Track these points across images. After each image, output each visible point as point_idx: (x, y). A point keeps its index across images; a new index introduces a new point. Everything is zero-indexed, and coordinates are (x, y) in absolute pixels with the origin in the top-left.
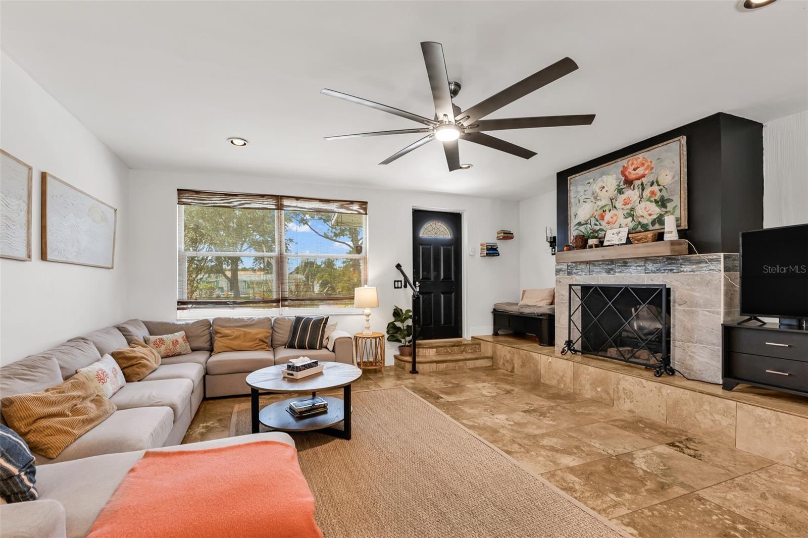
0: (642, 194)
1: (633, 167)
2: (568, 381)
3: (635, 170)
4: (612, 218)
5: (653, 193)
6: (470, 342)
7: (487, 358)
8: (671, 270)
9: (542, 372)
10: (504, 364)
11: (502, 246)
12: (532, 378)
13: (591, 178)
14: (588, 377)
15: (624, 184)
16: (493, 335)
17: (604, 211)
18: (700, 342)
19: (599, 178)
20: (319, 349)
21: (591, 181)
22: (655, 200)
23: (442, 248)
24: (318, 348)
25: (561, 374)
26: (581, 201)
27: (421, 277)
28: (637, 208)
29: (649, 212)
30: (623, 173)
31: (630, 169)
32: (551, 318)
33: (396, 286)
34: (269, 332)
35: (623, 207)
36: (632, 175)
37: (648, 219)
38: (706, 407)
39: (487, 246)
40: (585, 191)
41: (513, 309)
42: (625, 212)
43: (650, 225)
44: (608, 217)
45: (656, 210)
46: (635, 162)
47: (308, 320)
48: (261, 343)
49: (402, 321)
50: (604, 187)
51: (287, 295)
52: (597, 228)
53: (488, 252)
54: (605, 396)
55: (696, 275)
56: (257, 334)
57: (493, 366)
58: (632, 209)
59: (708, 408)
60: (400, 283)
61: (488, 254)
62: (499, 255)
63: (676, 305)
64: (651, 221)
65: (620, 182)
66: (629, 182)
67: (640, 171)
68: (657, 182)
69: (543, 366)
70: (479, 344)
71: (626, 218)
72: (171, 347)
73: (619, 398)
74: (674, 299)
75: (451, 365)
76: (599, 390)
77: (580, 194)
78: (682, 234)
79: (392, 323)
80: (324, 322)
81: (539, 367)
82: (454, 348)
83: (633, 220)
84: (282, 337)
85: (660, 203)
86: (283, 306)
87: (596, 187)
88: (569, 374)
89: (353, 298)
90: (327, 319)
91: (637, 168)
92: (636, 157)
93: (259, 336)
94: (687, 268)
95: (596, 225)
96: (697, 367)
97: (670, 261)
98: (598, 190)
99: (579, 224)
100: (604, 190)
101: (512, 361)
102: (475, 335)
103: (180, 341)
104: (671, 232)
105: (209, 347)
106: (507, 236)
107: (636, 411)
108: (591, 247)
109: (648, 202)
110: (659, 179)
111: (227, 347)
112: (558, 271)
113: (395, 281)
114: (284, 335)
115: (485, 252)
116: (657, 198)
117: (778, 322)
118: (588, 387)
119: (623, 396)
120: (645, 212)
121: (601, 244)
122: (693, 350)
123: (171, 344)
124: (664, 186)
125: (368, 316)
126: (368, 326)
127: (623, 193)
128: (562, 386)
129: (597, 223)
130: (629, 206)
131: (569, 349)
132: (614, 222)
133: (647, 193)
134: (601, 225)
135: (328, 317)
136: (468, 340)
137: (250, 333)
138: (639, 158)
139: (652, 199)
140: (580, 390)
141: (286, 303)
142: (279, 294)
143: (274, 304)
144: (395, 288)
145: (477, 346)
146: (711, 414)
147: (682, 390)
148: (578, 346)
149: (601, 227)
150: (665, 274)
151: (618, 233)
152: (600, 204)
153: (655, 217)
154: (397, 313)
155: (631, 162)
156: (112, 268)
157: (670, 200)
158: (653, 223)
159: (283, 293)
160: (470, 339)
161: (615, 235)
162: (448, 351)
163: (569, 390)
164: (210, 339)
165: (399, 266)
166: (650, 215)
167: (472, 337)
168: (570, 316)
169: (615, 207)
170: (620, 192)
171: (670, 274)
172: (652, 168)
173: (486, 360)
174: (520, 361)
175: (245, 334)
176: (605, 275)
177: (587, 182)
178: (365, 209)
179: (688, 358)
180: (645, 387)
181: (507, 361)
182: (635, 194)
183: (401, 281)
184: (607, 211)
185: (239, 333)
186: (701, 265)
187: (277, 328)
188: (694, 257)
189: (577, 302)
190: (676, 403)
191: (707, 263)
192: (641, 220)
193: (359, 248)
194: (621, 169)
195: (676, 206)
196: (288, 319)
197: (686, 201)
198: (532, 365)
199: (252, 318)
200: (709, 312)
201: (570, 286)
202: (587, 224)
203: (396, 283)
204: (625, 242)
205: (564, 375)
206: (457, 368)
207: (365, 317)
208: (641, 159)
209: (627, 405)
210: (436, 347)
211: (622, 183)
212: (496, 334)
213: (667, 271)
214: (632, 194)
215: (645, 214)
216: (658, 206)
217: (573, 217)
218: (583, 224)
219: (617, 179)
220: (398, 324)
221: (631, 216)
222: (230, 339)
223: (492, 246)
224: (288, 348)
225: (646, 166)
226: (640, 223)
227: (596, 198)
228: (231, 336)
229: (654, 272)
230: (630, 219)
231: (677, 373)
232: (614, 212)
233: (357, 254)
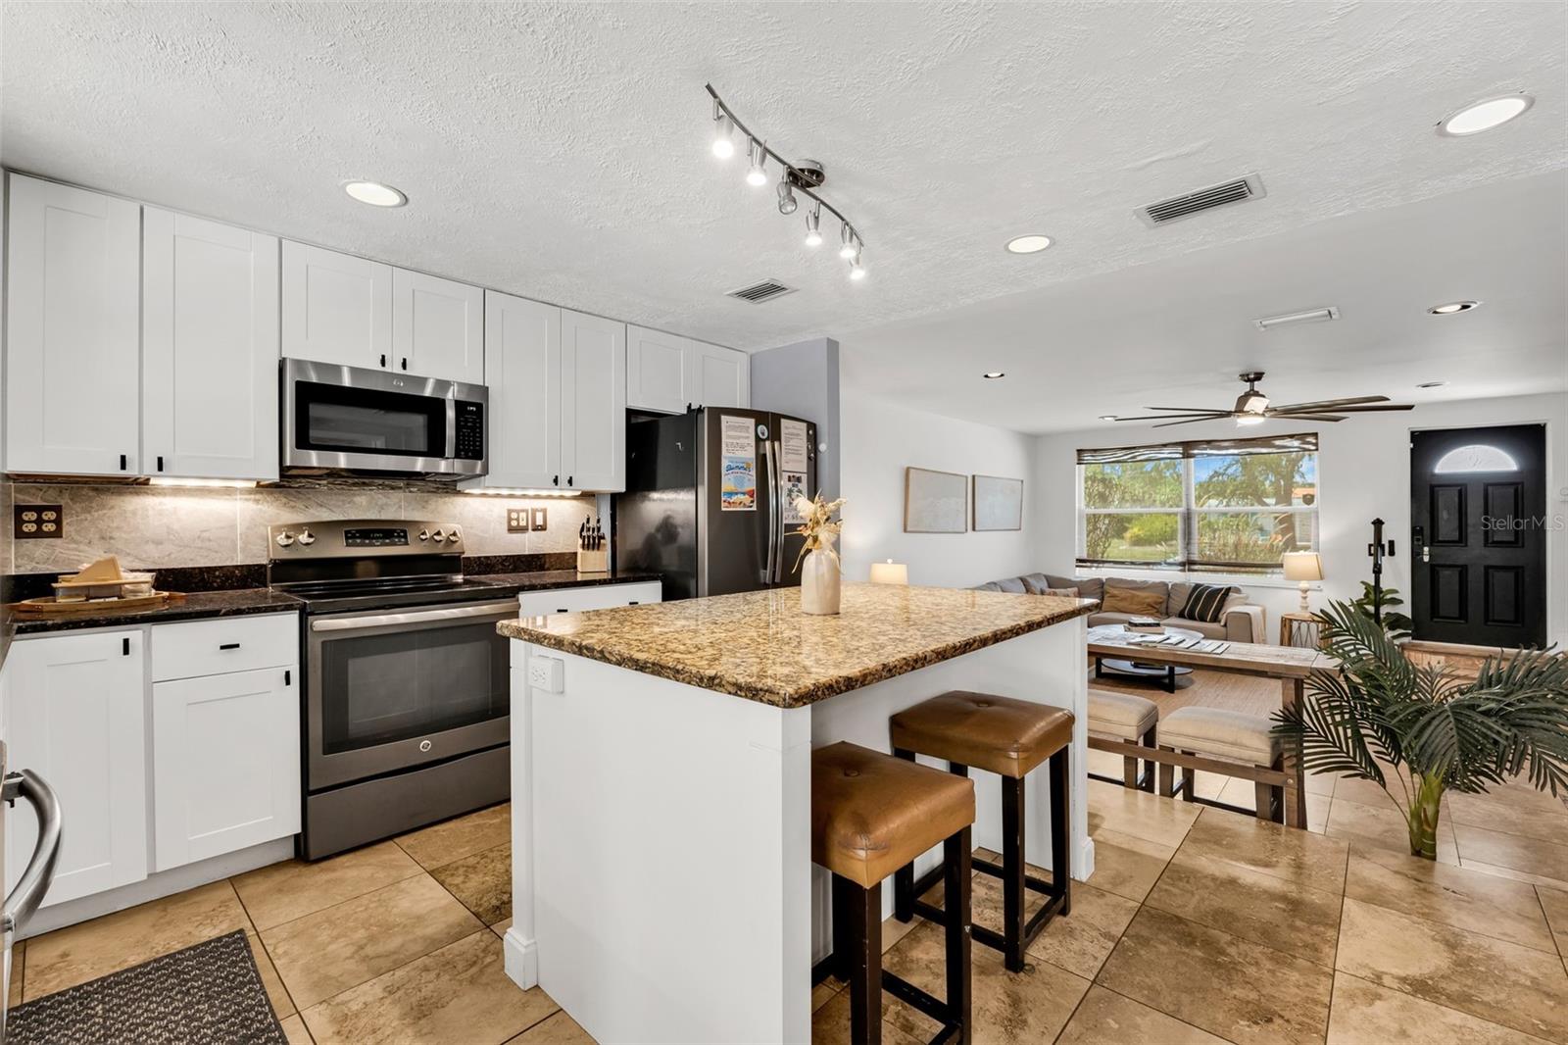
20: (1210, 622)
23: (1490, 490)
24: (1208, 620)
27: (1436, 540)
33: (1371, 553)
34: (1163, 598)
47: (1205, 589)
48: (1152, 607)
51: (1196, 557)
56: (1146, 598)
80: (1223, 592)
84: (1178, 605)
89: (1280, 566)
90: (1228, 589)
111: (1114, 607)
113: (1368, 546)
114: (1179, 602)
125: (1305, 591)
126: (1305, 605)
135: (1233, 587)
141: (1196, 567)
142: (1186, 556)
144: (1368, 555)
156: (1020, 529)
159: (1190, 556)
164: (1101, 597)
165: (1377, 523)
183: (1383, 546)
185: (1130, 595)
187: (1172, 594)
193: (1307, 497)
196: (1188, 584)
199: (1146, 581)
203: (1371, 548)
207: (1300, 592)
222: (1118, 600)
228: (1120, 596)
233: (1306, 506)
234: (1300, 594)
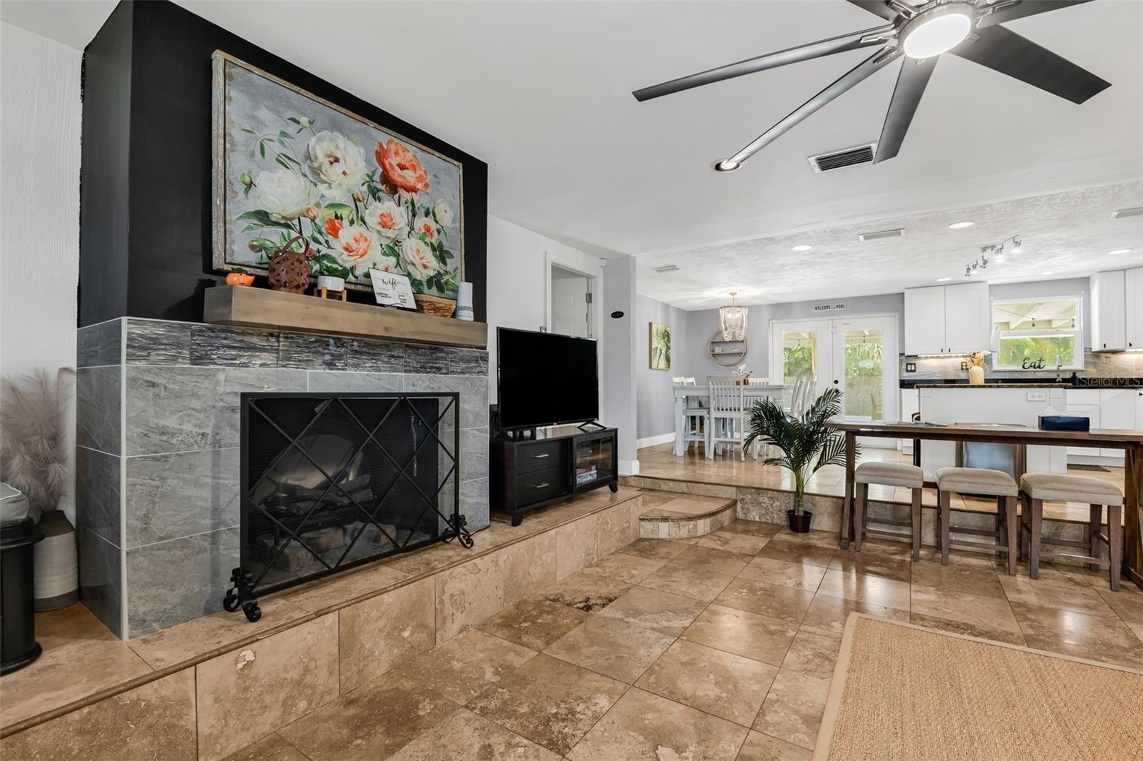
0: (413, 223)
1: (400, 161)
2: (321, 678)
3: (402, 168)
4: (355, 240)
5: (428, 230)
13: (302, 113)
15: (382, 183)
17: (336, 217)
18: (470, 476)
19: (326, 128)
21: (306, 121)
25: (294, 673)
26: (269, 154)
28: (404, 243)
29: (423, 261)
30: (379, 159)
31: (393, 161)
35: (380, 228)
36: (396, 175)
37: (421, 274)
40: (282, 132)
42: (384, 242)
43: (425, 284)
44: (346, 234)
45: (434, 264)
46: (403, 154)
50: (337, 160)
54: (421, 637)
58: (395, 242)
59: (538, 553)
64: (427, 278)
65: (374, 173)
66: (391, 185)
67: (410, 177)
71: (384, 254)
73: (444, 621)
76: (407, 633)
77: (265, 132)
83: (398, 264)
85: (438, 253)
87: (318, 148)
88: (327, 652)
91: (407, 168)
92: (404, 145)
94: (457, 367)
95: (316, 240)
96: (469, 513)
97: (438, 355)
98: (322, 157)
99: (260, 217)
100: (339, 167)
109: (422, 243)
110: (436, 212)
112: (141, 347)
116: (434, 241)
118: (380, 647)
120: (417, 258)
124: (442, 227)
127: (379, 199)
128: (301, 706)
130: (389, 233)
131: (248, 597)
132: (361, 252)
133: (421, 224)
134: (329, 247)
138: (408, 151)
139: (427, 240)
146: (540, 557)
149: (329, 252)
151: (390, 283)
152: (328, 193)
153: (430, 272)
155: (393, 147)
157: (449, 255)
158: (429, 283)
161: (389, 286)
166: (424, 266)
169: (362, 221)
170: (374, 193)
172: (428, 186)
177: (291, 116)
182: (401, 215)
184: (346, 222)
191: (477, 361)
192: (410, 269)
194: (374, 146)
195: (457, 268)
197: (464, 265)
200: (478, 431)
201: (251, 399)
202: (286, 226)
204: (413, 307)
205: (306, 671)
208: (410, 156)
211: (379, 178)
213: (434, 370)
214: (397, 212)
215: (417, 262)
216: (436, 256)
218: (276, 224)
219: (367, 161)
221: (395, 256)
225: (419, 174)
226: (408, 274)
227: (315, 172)
229: (417, 371)
230: (393, 259)
232: (358, 229)
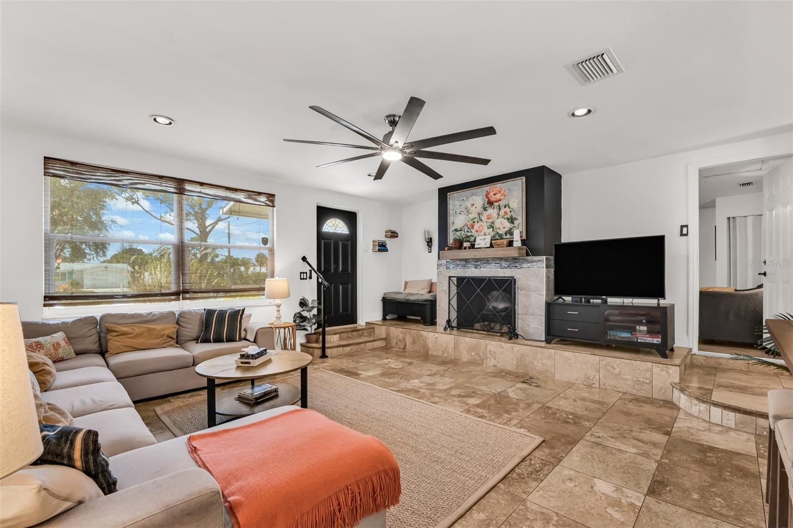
0: (499, 213)
1: (494, 192)
2: (450, 351)
3: (495, 195)
4: (479, 227)
5: (506, 213)
6: (364, 327)
7: (382, 339)
8: (516, 267)
9: (430, 345)
10: (397, 343)
11: (390, 243)
12: (422, 352)
13: (464, 197)
14: (466, 346)
15: (488, 204)
16: (382, 320)
17: (474, 222)
18: (533, 314)
19: (470, 197)
20: (239, 341)
21: (465, 198)
22: (507, 218)
23: (340, 243)
24: (237, 340)
25: (445, 346)
26: (457, 213)
27: (323, 269)
28: (496, 222)
29: (504, 226)
30: (487, 196)
31: (492, 194)
32: (433, 303)
33: (302, 277)
34: (175, 328)
35: (487, 220)
36: (493, 198)
37: (502, 231)
38: (539, 356)
39: (379, 243)
40: (460, 205)
41: (400, 297)
42: (488, 224)
43: (504, 235)
44: (476, 226)
45: (508, 225)
46: (494, 189)
47: (222, 314)
48: (169, 339)
49: (309, 311)
50: (474, 205)
51: (189, 286)
52: (469, 234)
53: (379, 248)
54: (477, 358)
55: (531, 270)
56: (162, 330)
57: (386, 346)
58: (493, 223)
59: (540, 356)
60: (305, 274)
61: (379, 250)
62: (388, 251)
63: (519, 290)
64: (505, 232)
65: (485, 202)
66: (491, 203)
67: (498, 196)
68: (508, 205)
69: (430, 341)
70: (374, 328)
71: (489, 228)
72: (52, 351)
73: (487, 358)
74: (518, 287)
75: (354, 347)
76: (473, 354)
77: (457, 207)
78: (524, 242)
79: (299, 313)
80: (240, 314)
81: (427, 342)
82: (353, 333)
83: (493, 230)
84: (190, 332)
85: (510, 220)
86: (184, 299)
87: (468, 204)
88: (452, 345)
89: (263, 289)
90: (243, 310)
91: (497, 194)
92: (495, 186)
93: (166, 332)
94: (525, 265)
95: (468, 232)
96: (531, 331)
97: (515, 261)
98: (470, 207)
99: (456, 230)
100: (474, 207)
101: (404, 339)
102: (368, 321)
103: (63, 343)
104: (517, 241)
105: (98, 349)
106: (393, 235)
107: (498, 365)
108: (465, 248)
109: (503, 219)
110: (510, 204)
111: (127, 346)
112: (439, 266)
113: (301, 273)
114: (193, 328)
115: (377, 248)
116: (509, 216)
117: (571, 299)
118: (465, 353)
119: (490, 356)
120: (501, 225)
121: (472, 246)
122: (529, 320)
123: (52, 348)
124: (512, 209)
125: (279, 306)
126: (278, 316)
127: (487, 210)
128: (446, 355)
129: (469, 231)
130: (490, 220)
131: (449, 326)
132: (481, 231)
133: (502, 212)
134: (471, 232)
135: (245, 309)
136: (363, 326)
137: (154, 329)
138: (497, 187)
139: (505, 217)
140: (459, 356)
141: (188, 296)
142: (180, 286)
143: (173, 297)
144: (301, 279)
145: (372, 330)
146: (541, 360)
147: (525, 346)
148: (454, 324)
150: (513, 269)
151: (484, 239)
152: (472, 216)
153: (507, 229)
154: (303, 303)
155: (492, 189)
157: (516, 219)
158: (506, 234)
159: (184, 285)
160: (365, 324)
161: (482, 241)
162: (349, 336)
163: (451, 357)
164: (98, 339)
165: (304, 259)
166: (504, 228)
167: (366, 323)
168: (449, 301)
169: (481, 220)
170: (485, 209)
171: (515, 269)
172: (505, 196)
173: (381, 341)
174: (411, 339)
175: (149, 330)
176: (474, 269)
177: (462, 199)
178: (272, 202)
179: (526, 325)
180: (503, 348)
181: (400, 341)
182: (495, 212)
183: (306, 273)
184: (476, 223)
185: (141, 330)
186: (533, 264)
187: (182, 322)
188: (530, 258)
189: (454, 290)
190: (522, 356)
191: (536, 262)
192: (498, 231)
193: (265, 239)
194: (485, 193)
195: (519, 224)
196: (195, 312)
197: (525, 221)
198: (421, 341)
199: (151, 313)
200: (538, 294)
201: (450, 277)
202: (461, 230)
203: (302, 274)
204: (489, 246)
205: (447, 347)
206: (359, 350)
207: (276, 307)
208: (498, 188)
209: (492, 362)
210: (340, 333)
211: (486, 203)
212: (384, 319)
213: (513, 267)
214: (493, 212)
215: (501, 227)
216: (509, 222)
217: (451, 224)
218: (459, 231)
219: (483, 200)
220: (305, 314)
222: (130, 338)
223: (382, 243)
224: (201, 342)
225: (501, 193)
226: (497, 233)
227: (468, 212)
228: (132, 334)
229: (506, 268)
230: (492, 229)
231: (519, 337)
232: (480, 223)
233: (264, 246)
234: (276, 308)
